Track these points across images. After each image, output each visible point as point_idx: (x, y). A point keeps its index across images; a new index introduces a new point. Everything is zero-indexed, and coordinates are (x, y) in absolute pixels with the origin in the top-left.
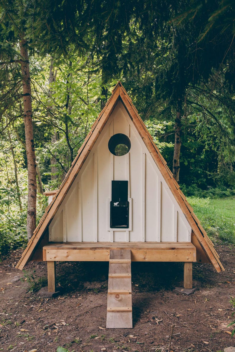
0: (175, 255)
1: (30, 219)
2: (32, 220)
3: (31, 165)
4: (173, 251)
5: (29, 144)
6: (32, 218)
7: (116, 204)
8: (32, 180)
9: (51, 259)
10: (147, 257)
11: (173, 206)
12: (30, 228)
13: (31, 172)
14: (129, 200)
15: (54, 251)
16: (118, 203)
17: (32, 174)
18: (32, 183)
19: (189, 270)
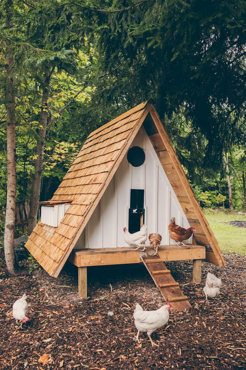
0: (190, 254)
1: (10, 233)
2: (12, 234)
3: (13, 176)
4: (189, 250)
5: (12, 154)
6: (12, 232)
7: (135, 211)
8: (13, 192)
9: (85, 264)
10: (169, 257)
11: (179, 212)
12: (9, 242)
13: (12, 183)
14: (145, 207)
15: (89, 256)
16: (137, 210)
17: (13, 185)
18: (13, 195)
19: (199, 266)
